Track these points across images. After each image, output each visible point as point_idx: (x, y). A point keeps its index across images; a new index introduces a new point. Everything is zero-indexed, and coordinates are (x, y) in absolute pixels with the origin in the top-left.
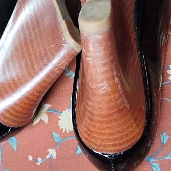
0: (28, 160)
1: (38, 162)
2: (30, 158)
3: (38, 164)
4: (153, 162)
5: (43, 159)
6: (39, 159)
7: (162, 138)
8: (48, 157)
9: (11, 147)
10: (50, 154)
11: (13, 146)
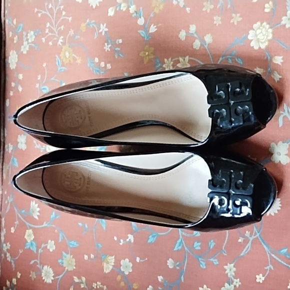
0: (114, 239)
1: (121, 242)
2: (115, 238)
3: (121, 244)
4: (201, 260)
5: (124, 241)
6: (122, 241)
7: (210, 244)
8: (128, 240)
9: (102, 227)
10: (129, 238)
11: (103, 226)
